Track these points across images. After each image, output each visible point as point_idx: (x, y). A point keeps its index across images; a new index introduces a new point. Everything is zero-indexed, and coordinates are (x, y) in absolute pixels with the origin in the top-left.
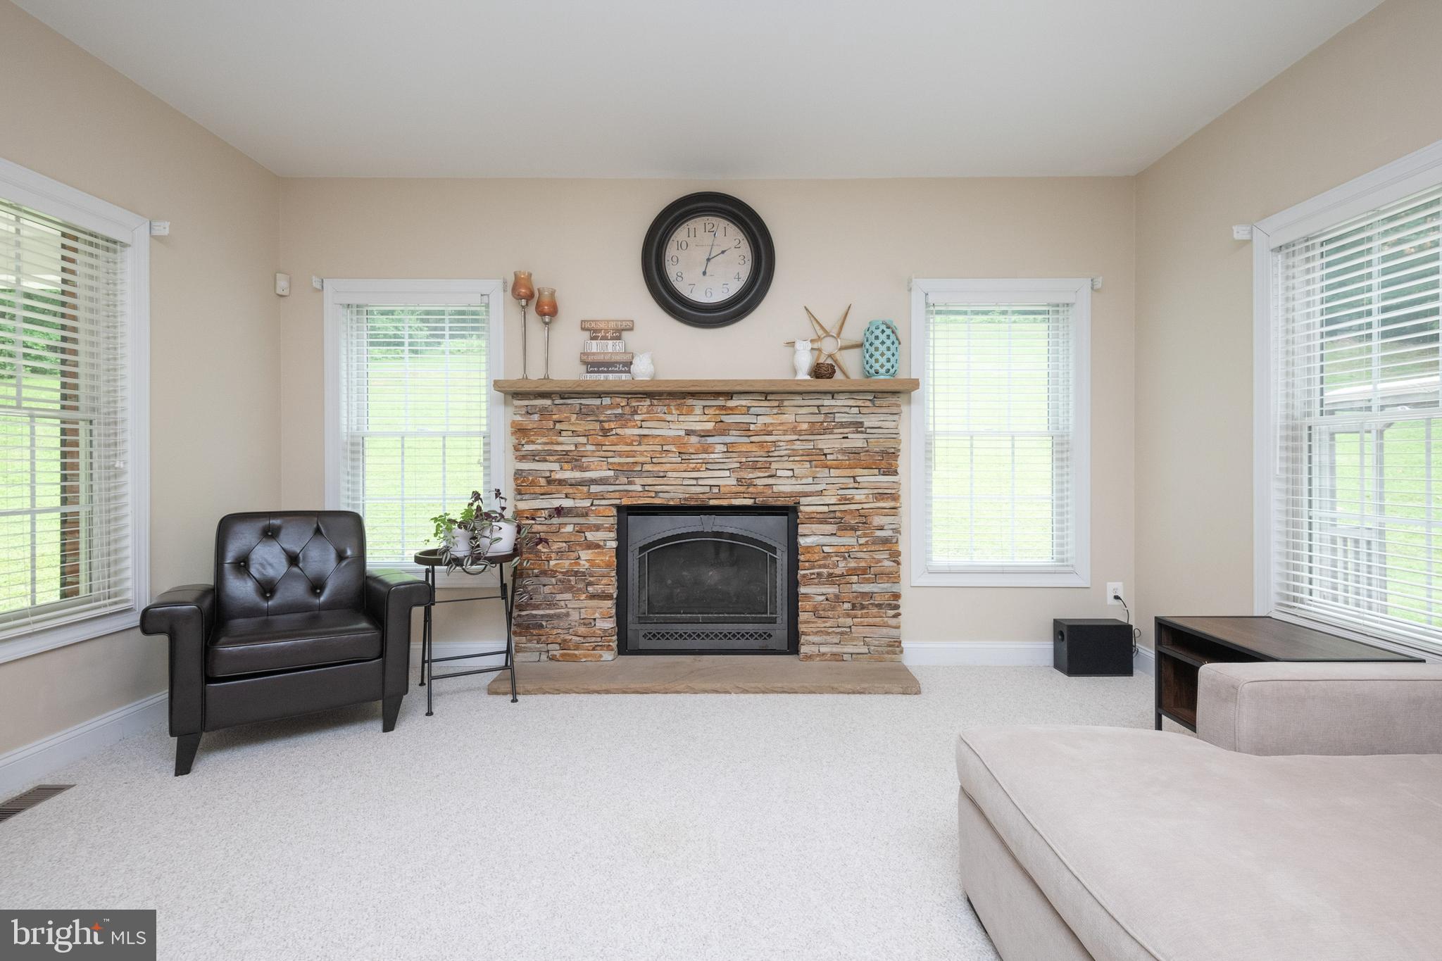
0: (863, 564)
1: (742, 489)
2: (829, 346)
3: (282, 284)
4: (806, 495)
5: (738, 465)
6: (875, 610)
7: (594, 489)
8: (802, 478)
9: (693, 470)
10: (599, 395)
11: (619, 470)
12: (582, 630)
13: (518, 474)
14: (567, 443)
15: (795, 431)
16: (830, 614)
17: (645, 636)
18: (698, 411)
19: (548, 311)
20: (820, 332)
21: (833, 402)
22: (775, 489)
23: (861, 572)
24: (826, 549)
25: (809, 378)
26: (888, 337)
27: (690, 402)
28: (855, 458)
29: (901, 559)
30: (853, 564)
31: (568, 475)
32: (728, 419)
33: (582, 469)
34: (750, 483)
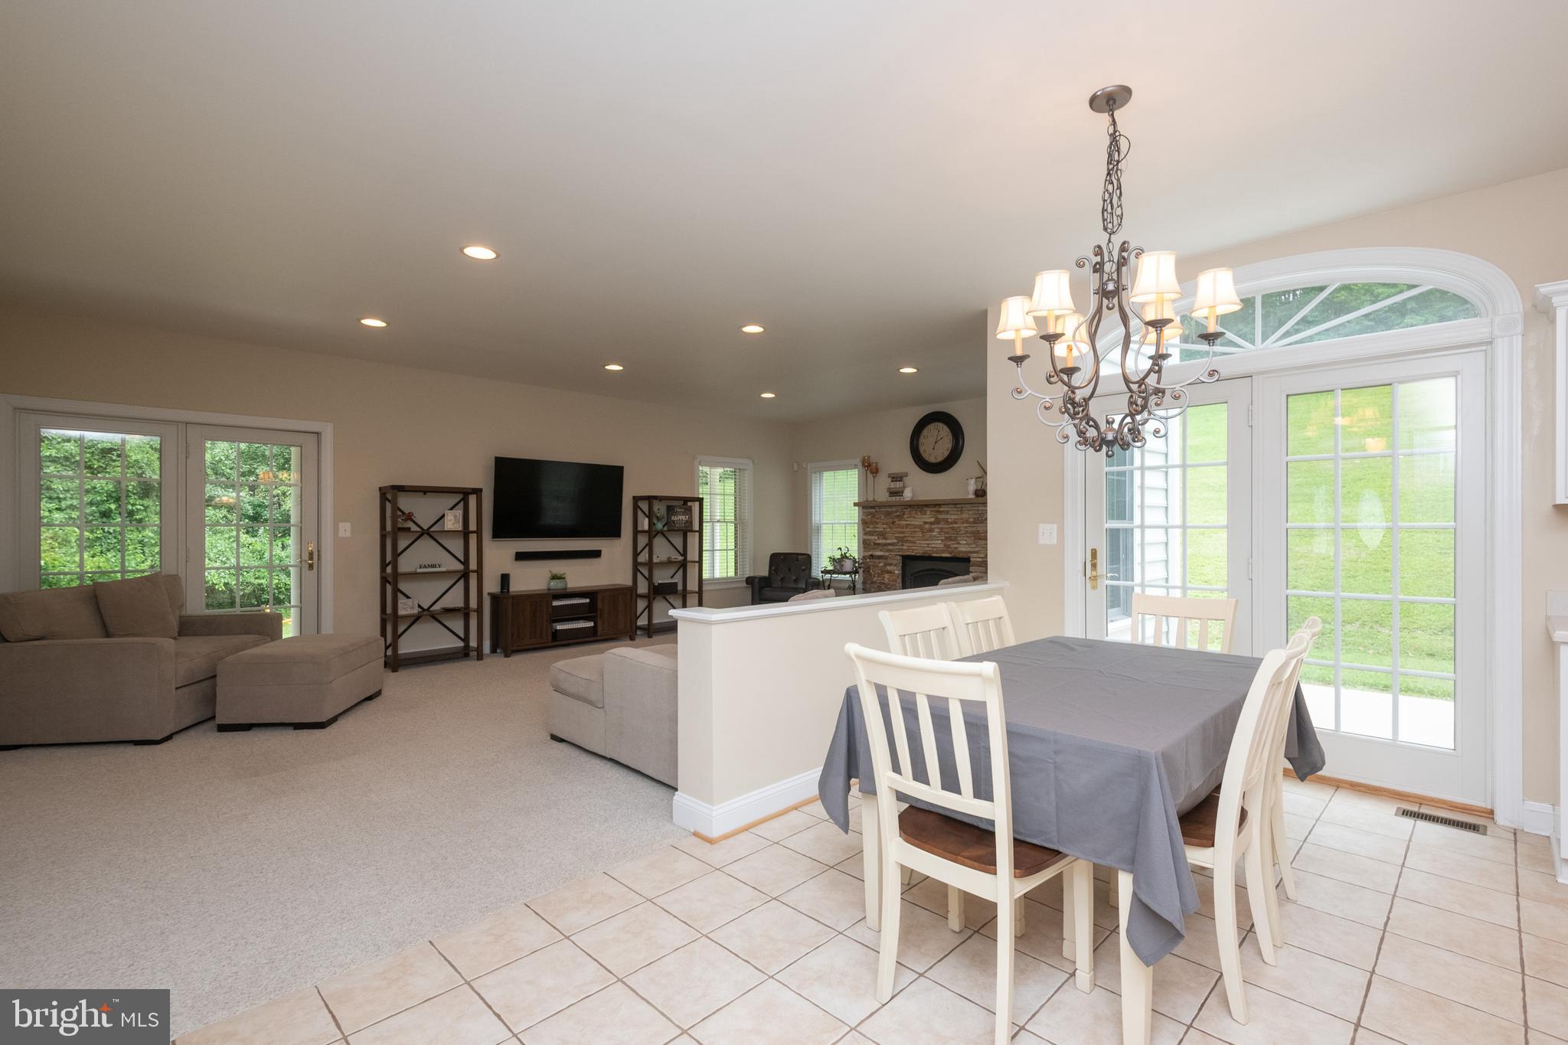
3: (796, 466)
4: (972, 552)
5: (944, 538)
7: (890, 547)
9: (927, 540)
10: (891, 506)
11: (900, 539)
13: (864, 540)
14: (880, 528)
15: (967, 522)
18: (928, 513)
19: (876, 471)
20: (982, 473)
21: (983, 508)
22: (959, 550)
25: (973, 496)
27: (926, 509)
31: (881, 541)
32: (941, 516)
33: (886, 539)
34: (949, 546)
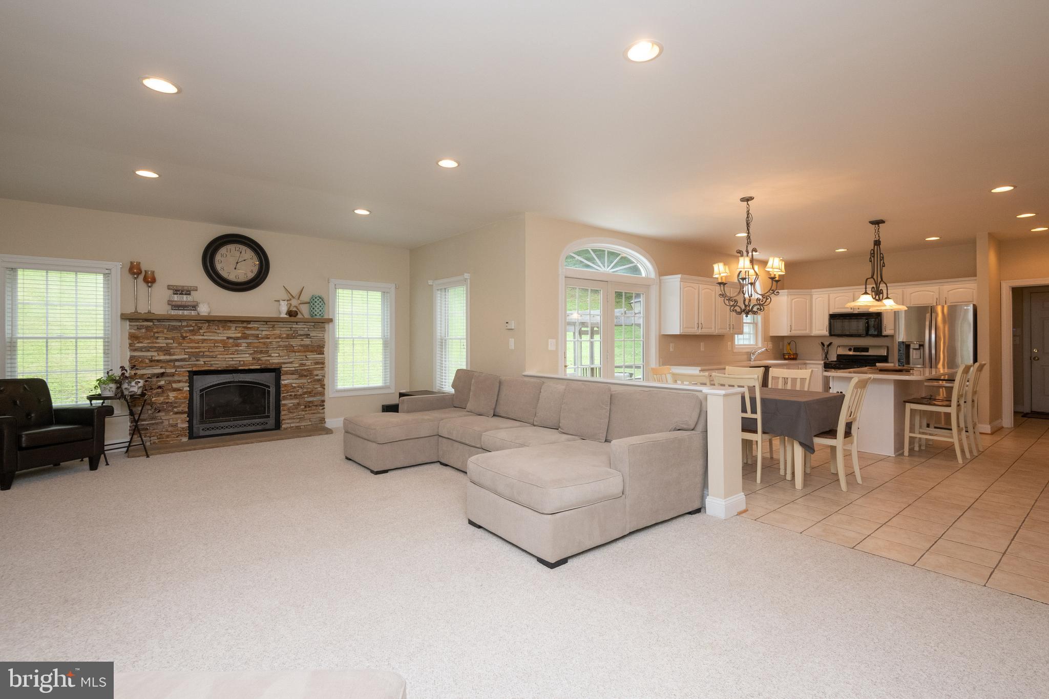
0: (309, 390)
1: (255, 362)
2: (294, 302)
4: (285, 363)
5: (253, 352)
6: (314, 408)
7: (177, 364)
8: (283, 357)
9: (231, 354)
10: (180, 320)
11: (191, 355)
12: (170, 429)
13: (132, 358)
14: (162, 342)
15: (280, 337)
16: (295, 411)
17: (203, 430)
18: (233, 329)
19: (150, 280)
20: (291, 297)
21: (297, 326)
22: (271, 361)
23: (310, 393)
24: (293, 385)
25: (286, 316)
26: (320, 302)
27: (229, 324)
28: (307, 349)
29: (325, 387)
30: (305, 390)
31: (162, 358)
32: (248, 332)
33: (170, 354)
34: (259, 359)
